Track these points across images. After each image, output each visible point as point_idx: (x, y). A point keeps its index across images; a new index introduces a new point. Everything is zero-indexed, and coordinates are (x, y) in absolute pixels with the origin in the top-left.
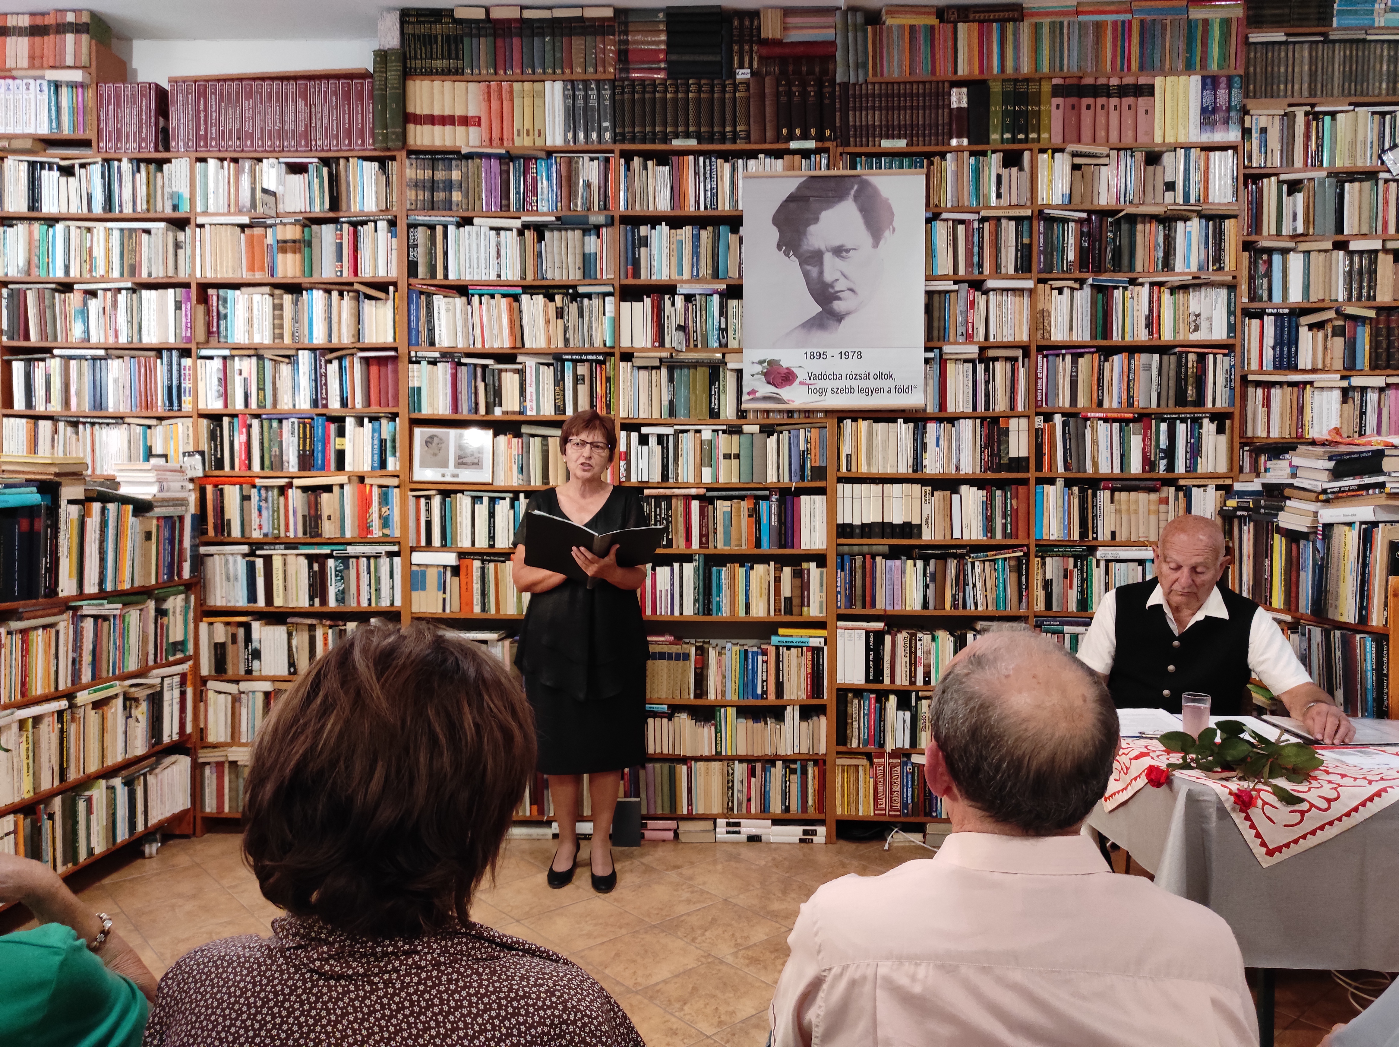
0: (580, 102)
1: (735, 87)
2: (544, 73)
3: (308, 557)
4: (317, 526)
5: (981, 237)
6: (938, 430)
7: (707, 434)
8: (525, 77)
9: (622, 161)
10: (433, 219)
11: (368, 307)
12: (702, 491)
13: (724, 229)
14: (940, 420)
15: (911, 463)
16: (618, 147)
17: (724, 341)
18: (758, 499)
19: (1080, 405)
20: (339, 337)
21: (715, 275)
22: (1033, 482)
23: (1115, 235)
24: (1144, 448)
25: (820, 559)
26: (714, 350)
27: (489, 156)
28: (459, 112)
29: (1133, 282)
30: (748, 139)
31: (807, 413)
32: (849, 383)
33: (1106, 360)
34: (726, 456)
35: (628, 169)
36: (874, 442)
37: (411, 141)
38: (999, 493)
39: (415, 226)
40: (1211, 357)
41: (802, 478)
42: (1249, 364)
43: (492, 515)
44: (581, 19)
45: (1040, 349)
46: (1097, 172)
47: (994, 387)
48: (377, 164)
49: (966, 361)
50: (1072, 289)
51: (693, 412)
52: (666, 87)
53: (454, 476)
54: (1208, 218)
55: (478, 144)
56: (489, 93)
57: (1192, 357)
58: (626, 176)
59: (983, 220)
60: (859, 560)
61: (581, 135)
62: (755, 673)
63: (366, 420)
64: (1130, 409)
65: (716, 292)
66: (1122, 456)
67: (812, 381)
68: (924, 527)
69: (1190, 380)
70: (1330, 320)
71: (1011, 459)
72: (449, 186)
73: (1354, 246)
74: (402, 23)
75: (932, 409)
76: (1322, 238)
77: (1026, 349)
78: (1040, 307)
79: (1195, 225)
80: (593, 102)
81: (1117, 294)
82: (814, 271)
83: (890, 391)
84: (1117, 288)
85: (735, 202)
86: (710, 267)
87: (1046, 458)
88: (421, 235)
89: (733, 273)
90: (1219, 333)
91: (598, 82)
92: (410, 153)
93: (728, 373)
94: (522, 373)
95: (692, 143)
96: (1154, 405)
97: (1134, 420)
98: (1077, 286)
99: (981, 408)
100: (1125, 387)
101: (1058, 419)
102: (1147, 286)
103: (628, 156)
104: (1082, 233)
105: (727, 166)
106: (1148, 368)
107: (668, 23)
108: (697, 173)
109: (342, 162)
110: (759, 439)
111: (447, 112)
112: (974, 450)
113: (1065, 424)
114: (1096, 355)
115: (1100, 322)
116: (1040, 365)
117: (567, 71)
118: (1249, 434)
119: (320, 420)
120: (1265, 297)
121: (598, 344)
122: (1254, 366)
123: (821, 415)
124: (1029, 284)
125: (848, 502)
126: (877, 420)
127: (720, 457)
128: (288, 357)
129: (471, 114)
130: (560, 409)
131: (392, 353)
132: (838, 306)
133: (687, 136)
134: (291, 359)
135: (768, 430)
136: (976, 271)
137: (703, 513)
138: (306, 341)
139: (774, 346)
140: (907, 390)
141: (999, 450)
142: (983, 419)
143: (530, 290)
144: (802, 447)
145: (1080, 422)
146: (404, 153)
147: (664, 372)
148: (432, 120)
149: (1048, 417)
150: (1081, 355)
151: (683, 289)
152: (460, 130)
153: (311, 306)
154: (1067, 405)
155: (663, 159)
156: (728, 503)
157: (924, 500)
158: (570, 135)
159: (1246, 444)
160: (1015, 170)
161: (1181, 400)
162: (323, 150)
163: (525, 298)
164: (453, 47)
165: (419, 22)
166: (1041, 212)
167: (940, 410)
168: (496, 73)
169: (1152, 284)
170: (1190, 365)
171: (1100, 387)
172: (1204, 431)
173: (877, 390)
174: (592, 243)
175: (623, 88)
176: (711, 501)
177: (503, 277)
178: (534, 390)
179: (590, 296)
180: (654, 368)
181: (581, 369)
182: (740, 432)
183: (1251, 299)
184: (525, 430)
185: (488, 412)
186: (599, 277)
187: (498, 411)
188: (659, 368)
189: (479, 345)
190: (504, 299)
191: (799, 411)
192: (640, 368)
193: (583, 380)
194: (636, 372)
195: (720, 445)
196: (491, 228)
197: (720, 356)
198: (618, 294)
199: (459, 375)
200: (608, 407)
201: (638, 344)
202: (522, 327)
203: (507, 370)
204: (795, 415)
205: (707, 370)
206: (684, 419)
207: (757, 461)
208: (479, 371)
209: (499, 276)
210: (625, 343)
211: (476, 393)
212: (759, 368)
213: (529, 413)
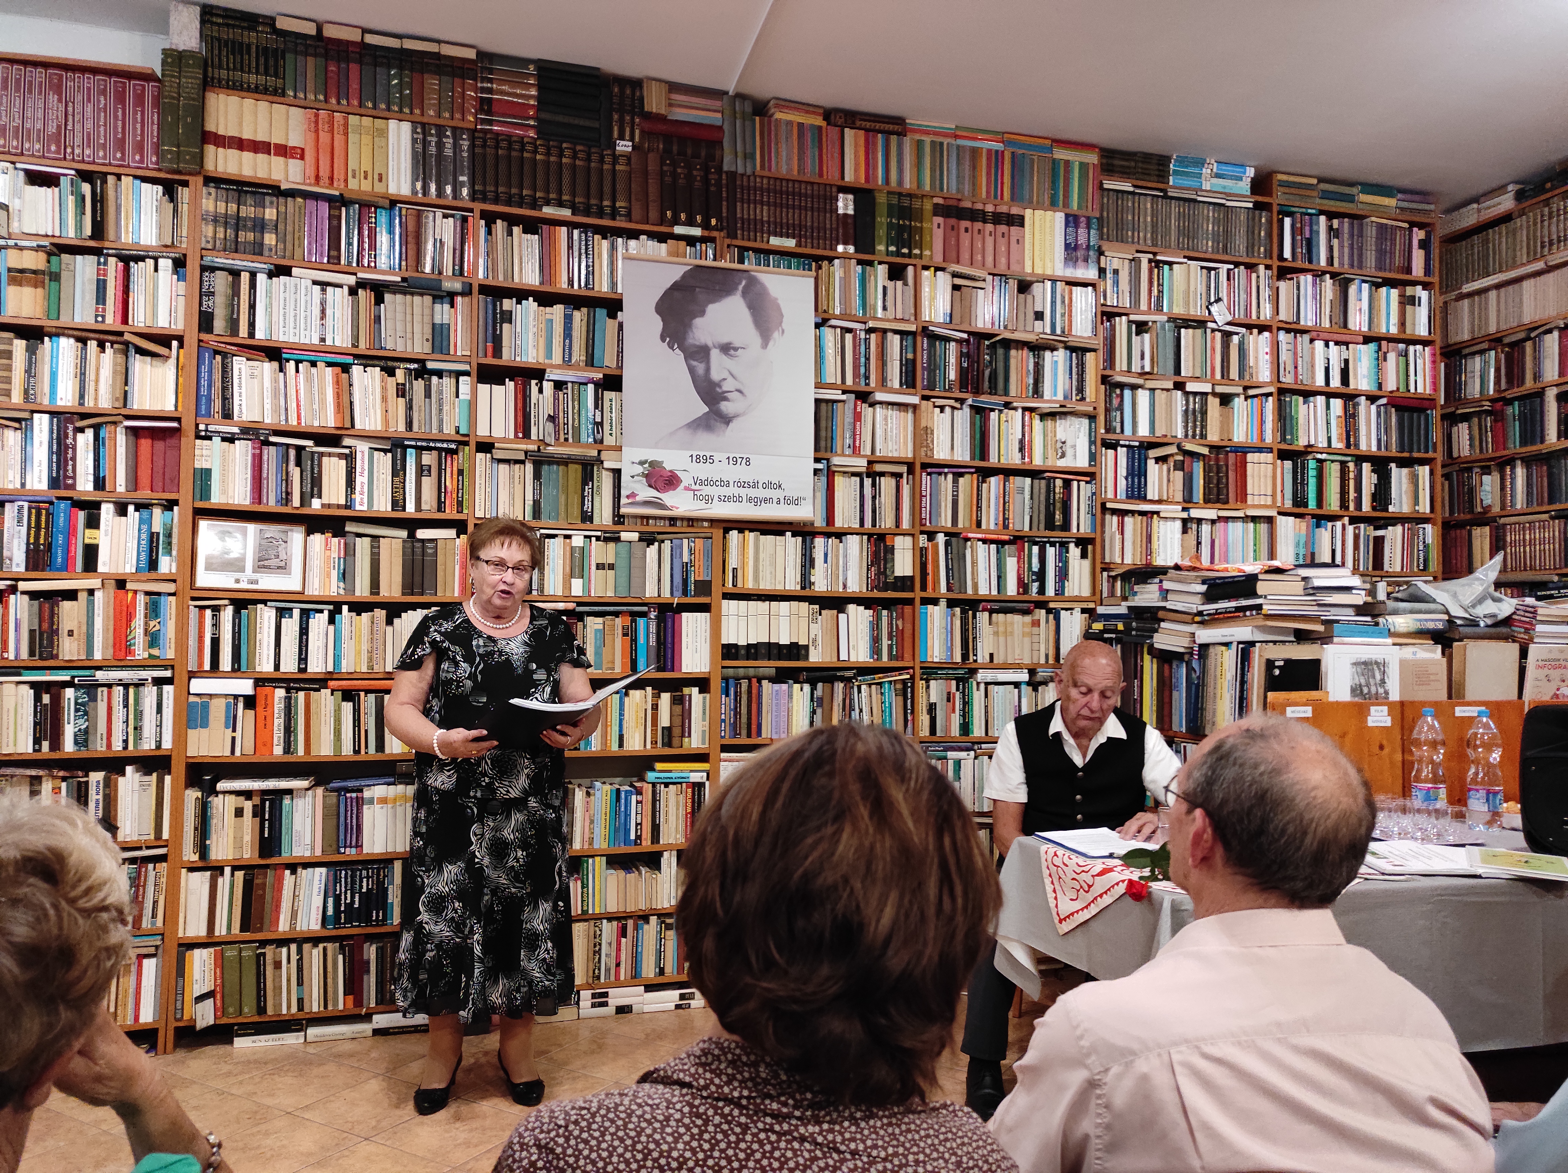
0: (433, 150)
1: (615, 158)
2: (388, 109)
3: (33, 685)
4: (51, 644)
5: (868, 347)
6: (826, 546)
7: (578, 540)
8: (363, 111)
9: (483, 222)
10: (237, 263)
11: (140, 366)
12: (571, 606)
13: (601, 313)
14: (828, 535)
15: (799, 580)
16: (478, 207)
17: (599, 437)
18: (634, 615)
19: (960, 525)
20: (96, 399)
21: (590, 362)
22: (917, 602)
23: (991, 358)
24: (1018, 570)
25: (703, 684)
26: (587, 446)
27: (316, 197)
28: (275, 140)
29: (1007, 405)
30: (629, 217)
31: (691, 521)
32: (737, 491)
33: (984, 481)
34: (600, 566)
35: (489, 232)
36: (761, 556)
37: (209, 166)
38: (885, 613)
39: (213, 269)
40: (1075, 483)
41: (685, 593)
42: (1106, 491)
43: (304, 631)
44: (437, 56)
45: (924, 466)
46: (974, 295)
47: (880, 503)
48: (160, 188)
49: (854, 474)
50: (953, 408)
51: (563, 514)
52: (536, 147)
53: (251, 582)
54: (1072, 349)
55: (299, 179)
56: (317, 122)
57: (1059, 483)
58: (486, 241)
59: (870, 331)
60: (745, 684)
61: (433, 187)
62: (627, 815)
63: (131, 508)
64: (1006, 531)
65: (591, 381)
66: (999, 577)
67: (697, 487)
68: (811, 649)
69: (1058, 505)
70: (1172, 455)
71: (896, 577)
72: (260, 226)
73: (1190, 387)
74: (203, 22)
75: (820, 522)
76: (1163, 377)
77: (910, 466)
78: (923, 425)
79: (1061, 355)
80: (448, 152)
81: (994, 416)
82: (700, 368)
83: (779, 502)
84: (993, 410)
85: (613, 284)
86: (584, 353)
87: (930, 577)
88: (220, 282)
89: (610, 361)
90: (1082, 462)
91: (454, 129)
92: (209, 180)
93: (604, 473)
94: (350, 459)
95: (566, 213)
96: (1027, 528)
97: (1009, 542)
98: (958, 405)
99: (868, 524)
100: (1001, 509)
101: (941, 538)
102: (1020, 411)
103: (490, 219)
104: (962, 353)
105: (605, 244)
106: (1021, 491)
107: (539, 77)
108: (570, 247)
109: (111, 179)
110: (637, 549)
111: (260, 137)
112: (861, 567)
113: (947, 544)
114: (975, 475)
115: (976, 443)
116: (923, 482)
117: (417, 111)
118: (1108, 560)
119: (63, 505)
120: (1118, 430)
121: (449, 430)
122: (1110, 494)
123: (705, 523)
124: (914, 400)
125: (733, 621)
126: (764, 532)
127: (594, 567)
128: (18, 420)
129: (291, 143)
130: (398, 503)
131: (175, 424)
132: (725, 407)
133: (560, 204)
134: (22, 423)
135: (648, 539)
136: (863, 382)
138: (46, 402)
139: (656, 446)
140: (796, 501)
141: (885, 568)
142: (870, 536)
143: (367, 360)
144: (686, 559)
145: (961, 542)
146: (200, 180)
147: (529, 467)
148: (240, 144)
149: (932, 536)
150: (962, 475)
151: (553, 375)
152: (278, 162)
153: (54, 357)
154: (949, 524)
155: (531, 226)
156: (600, 620)
157: (812, 619)
158: (419, 185)
159: (1105, 570)
160: (899, 284)
161: (1050, 525)
162: (83, 161)
163: (356, 370)
164: (271, 62)
165: (228, 25)
166: (924, 328)
167: (828, 524)
168: (326, 101)
169: (1024, 409)
170: (1057, 490)
171: (979, 508)
172: (1070, 555)
173: (765, 500)
174: (443, 313)
175: (485, 141)
176: (580, 617)
177: (329, 342)
178: (365, 480)
179: (439, 374)
180: (517, 462)
181: (428, 459)
182: (617, 540)
183: (1108, 431)
184: (350, 527)
185: (302, 505)
186: (452, 352)
187: (316, 504)
188: (522, 462)
189: (293, 421)
190: (329, 370)
191: (682, 519)
192: (500, 461)
193: (429, 471)
194: (495, 465)
195: (593, 554)
196: (315, 283)
197: (595, 453)
198: (474, 373)
199: (265, 457)
200: (460, 504)
201: (498, 433)
202: (351, 403)
203: (330, 455)
204: (679, 523)
205: (579, 468)
206: (552, 523)
207: (635, 572)
208: (292, 453)
209: (323, 340)
210: (482, 431)
211: (287, 480)
212: (639, 469)
213: (358, 507)
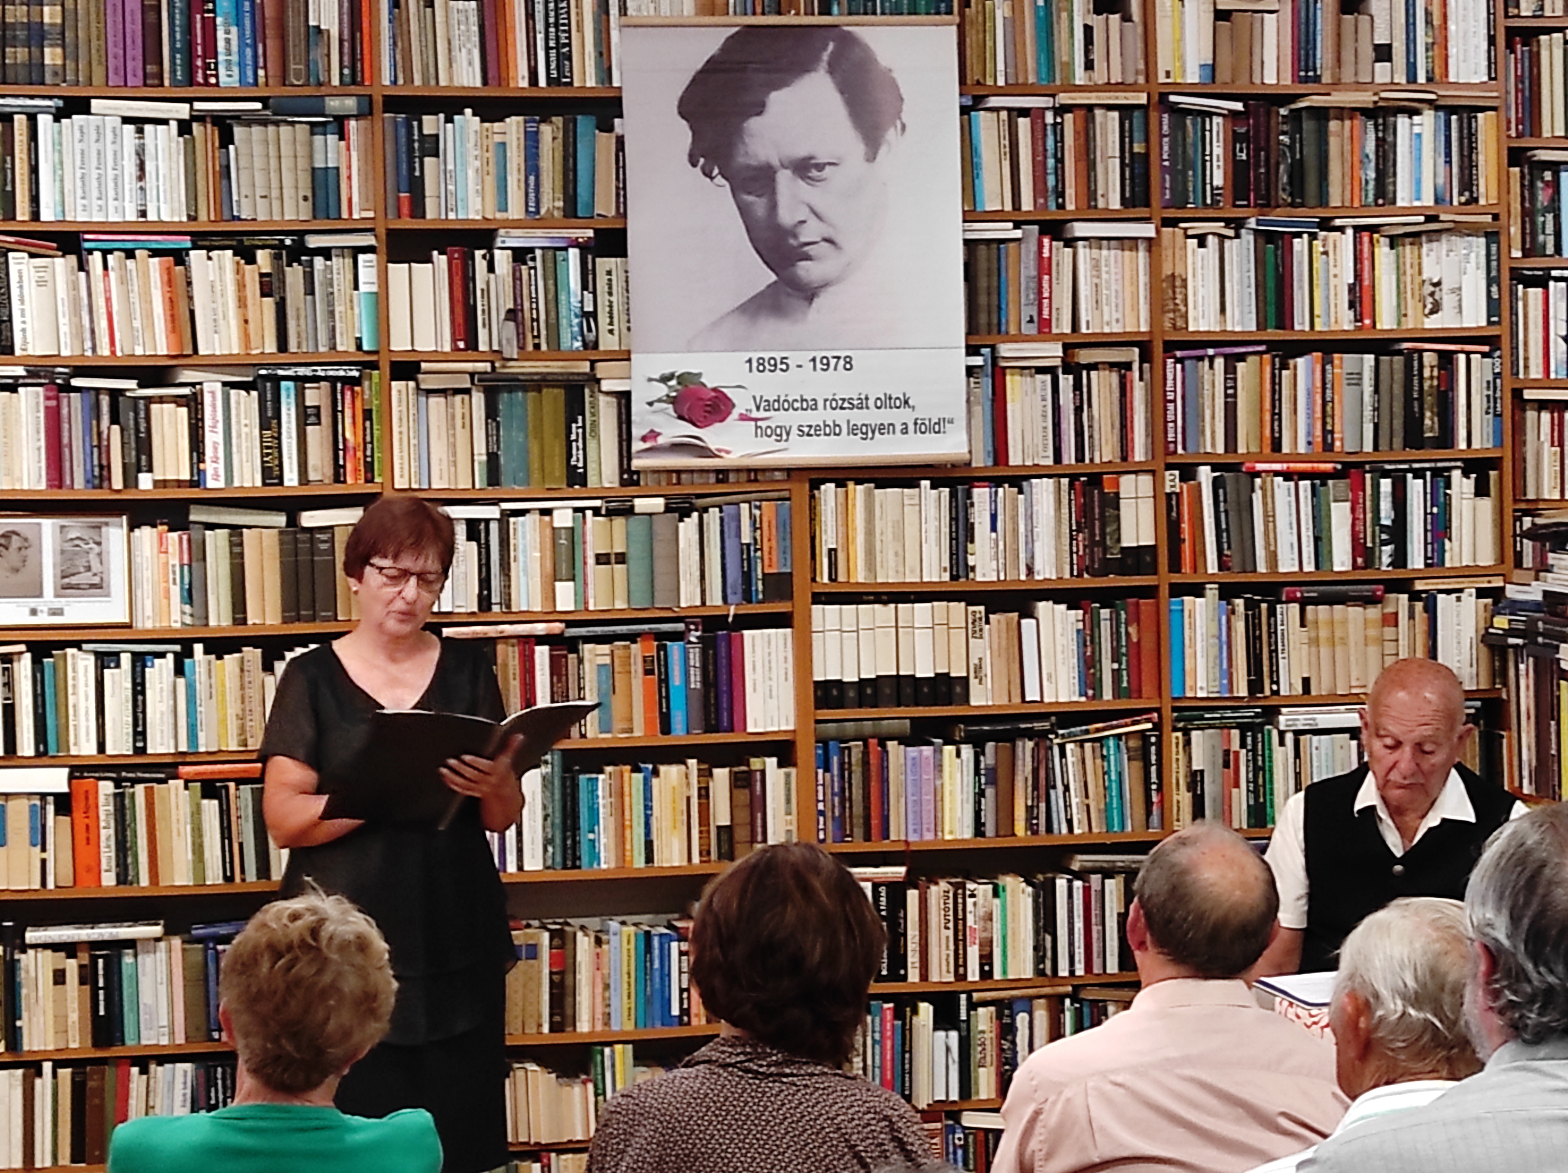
5: (1060, 140)
6: (994, 501)
7: (563, 517)
10: (8, 101)
12: (557, 627)
13: (584, 124)
14: (996, 482)
15: (946, 563)
17: (591, 337)
18: (662, 639)
19: (1241, 450)
21: (571, 211)
22: (1164, 591)
23: (1292, 139)
24: (1353, 525)
25: (784, 750)
26: (574, 356)
29: (1326, 225)
31: (753, 474)
32: (830, 416)
33: (1284, 366)
34: (602, 559)
35: (396, 3)
36: (878, 525)
38: (1105, 613)
40: (1462, 358)
41: (748, 597)
42: (1526, 367)
43: (139, 689)
45: (1170, 347)
46: (1257, 25)
47: (1091, 418)
49: (1041, 370)
50: (1222, 238)
51: (536, 475)
53: (55, 612)
54: (1451, 110)
57: (1429, 359)
58: (393, 21)
59: (1061, 110)
60: (857, 746)
62: (666, 975)
64: (1328, 456)
65: (574, 244)
66: (1317, 539)
67: (761, 414)
68: (973, 682)
69: (1428, 399)
71: (1124, 549)
72: (37, 36)
75: (981, 460)
77: (1145, 348)
78: (1167, 270)
79: (1427, 121)
81: (1300, 245)
82: (759, 205)
83: (905, 431)
84: (1299, 235)
85: (605, 73)
86: (559, 195)
87: (1187, 547)
89: (604, 207)
90: (1474, 316)
93: (602, 399)
94: (193, 404)
96: (1368, 447)
97: (1335, 475)
98: (1231, 233)
99: (1069, 456)
100: (1319, 415)
101: (1205, 475)
102: (1350, 232)
104: (1236, 138)
105: (588, 5)
106: (1356, 379)
108: (530, 15)
110: (662, 525)
112: (1058, 536)
113: (1217, 484)
114: (1267, 357)
115: (1271, 296)
116: (1170, 376)
118: (1531, 496)
120: (1550, 250)
121: (345, 347)
122: (1536, 372)
123: (778, 475)
124: (1148, 230)
125: (832, 638)
126: (881, 484)
127: (591, 561)
130: (271, 473)
132: (805, 270)
135: (680, 508)
136: (1052, 206)
137: (557, 668)
139: (688, 347)
140: (936, 427)
141: (1103, 534)
142: (1073, 478)
143: (207, 240)
144: (746, 539)
145: (1244, 479)
147: (478, 399)
149: (1188, 472)
150: (1242, 357)
151: (509, 239)
154: (1220, 450)
156: (605, 648)
157: (973, 631)
159: (1527, 513)
160: (1115, 18)
161: (1413, 436)
163: (196, 258)
166: (1163, 96)
167: (996, 463)
169: (1357, 229)
170: (1427, 373)
171: (1276, 415)
172: (1454, 492)
173: (882, 429)
174: (328, 149)
176: (572, 645)
177: (152, 216)
178: (220, 438)
179: (326, 253)
180: (457, 391)
181: (314, 396)
182: (629, 512)
183: (1527, 253)
184: (196, 515)
185: (126, 486)
186: (345, 215)
187: (145, 481)
188: (467, 391)
189: (104, 350)
190: (156, 260)
191: (738, 470)
192: (429, 392)
193: (318, 416)
194: (423, 399)
195: (589, 538)
196: (126, 120)
197: (585, 367)
198: (383, 249)
199: (65, 411)
200: (369, 467)
201: (425, 344)
202: (192, 313)
203: (161, 400)
204: (732, 477)
205: (560, 393)
206: (519, 490)
207: (661, 567)
208: (105, 400)
209: (143, 214)
210: (400, 343)
211: (102, 448)
212: (662, 390)
213: (211, 484)
